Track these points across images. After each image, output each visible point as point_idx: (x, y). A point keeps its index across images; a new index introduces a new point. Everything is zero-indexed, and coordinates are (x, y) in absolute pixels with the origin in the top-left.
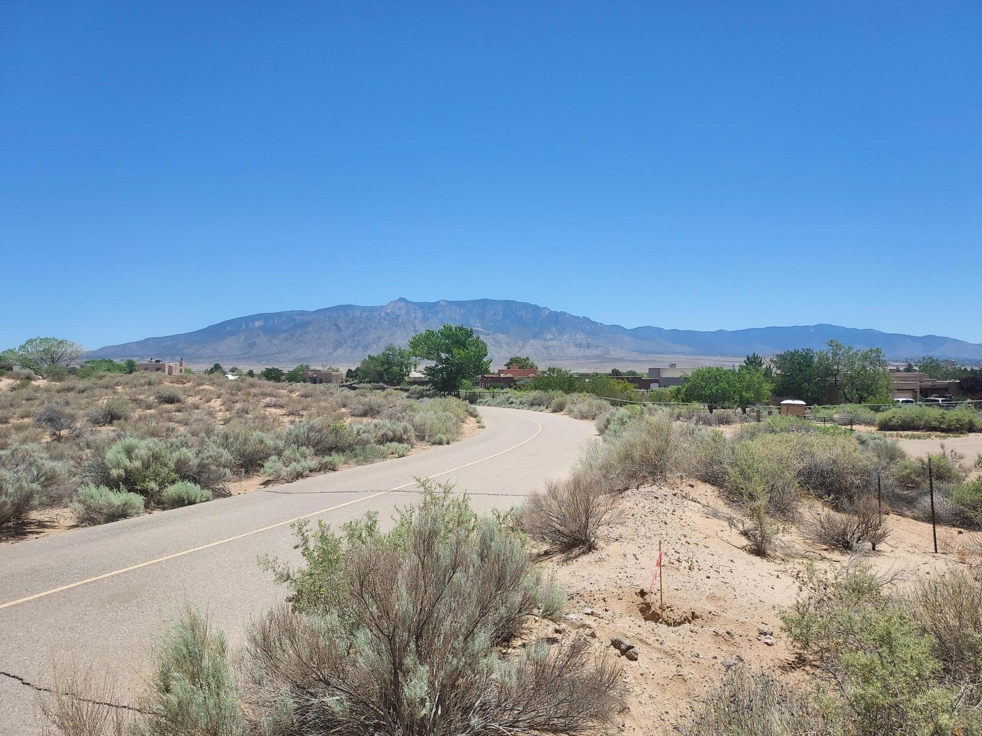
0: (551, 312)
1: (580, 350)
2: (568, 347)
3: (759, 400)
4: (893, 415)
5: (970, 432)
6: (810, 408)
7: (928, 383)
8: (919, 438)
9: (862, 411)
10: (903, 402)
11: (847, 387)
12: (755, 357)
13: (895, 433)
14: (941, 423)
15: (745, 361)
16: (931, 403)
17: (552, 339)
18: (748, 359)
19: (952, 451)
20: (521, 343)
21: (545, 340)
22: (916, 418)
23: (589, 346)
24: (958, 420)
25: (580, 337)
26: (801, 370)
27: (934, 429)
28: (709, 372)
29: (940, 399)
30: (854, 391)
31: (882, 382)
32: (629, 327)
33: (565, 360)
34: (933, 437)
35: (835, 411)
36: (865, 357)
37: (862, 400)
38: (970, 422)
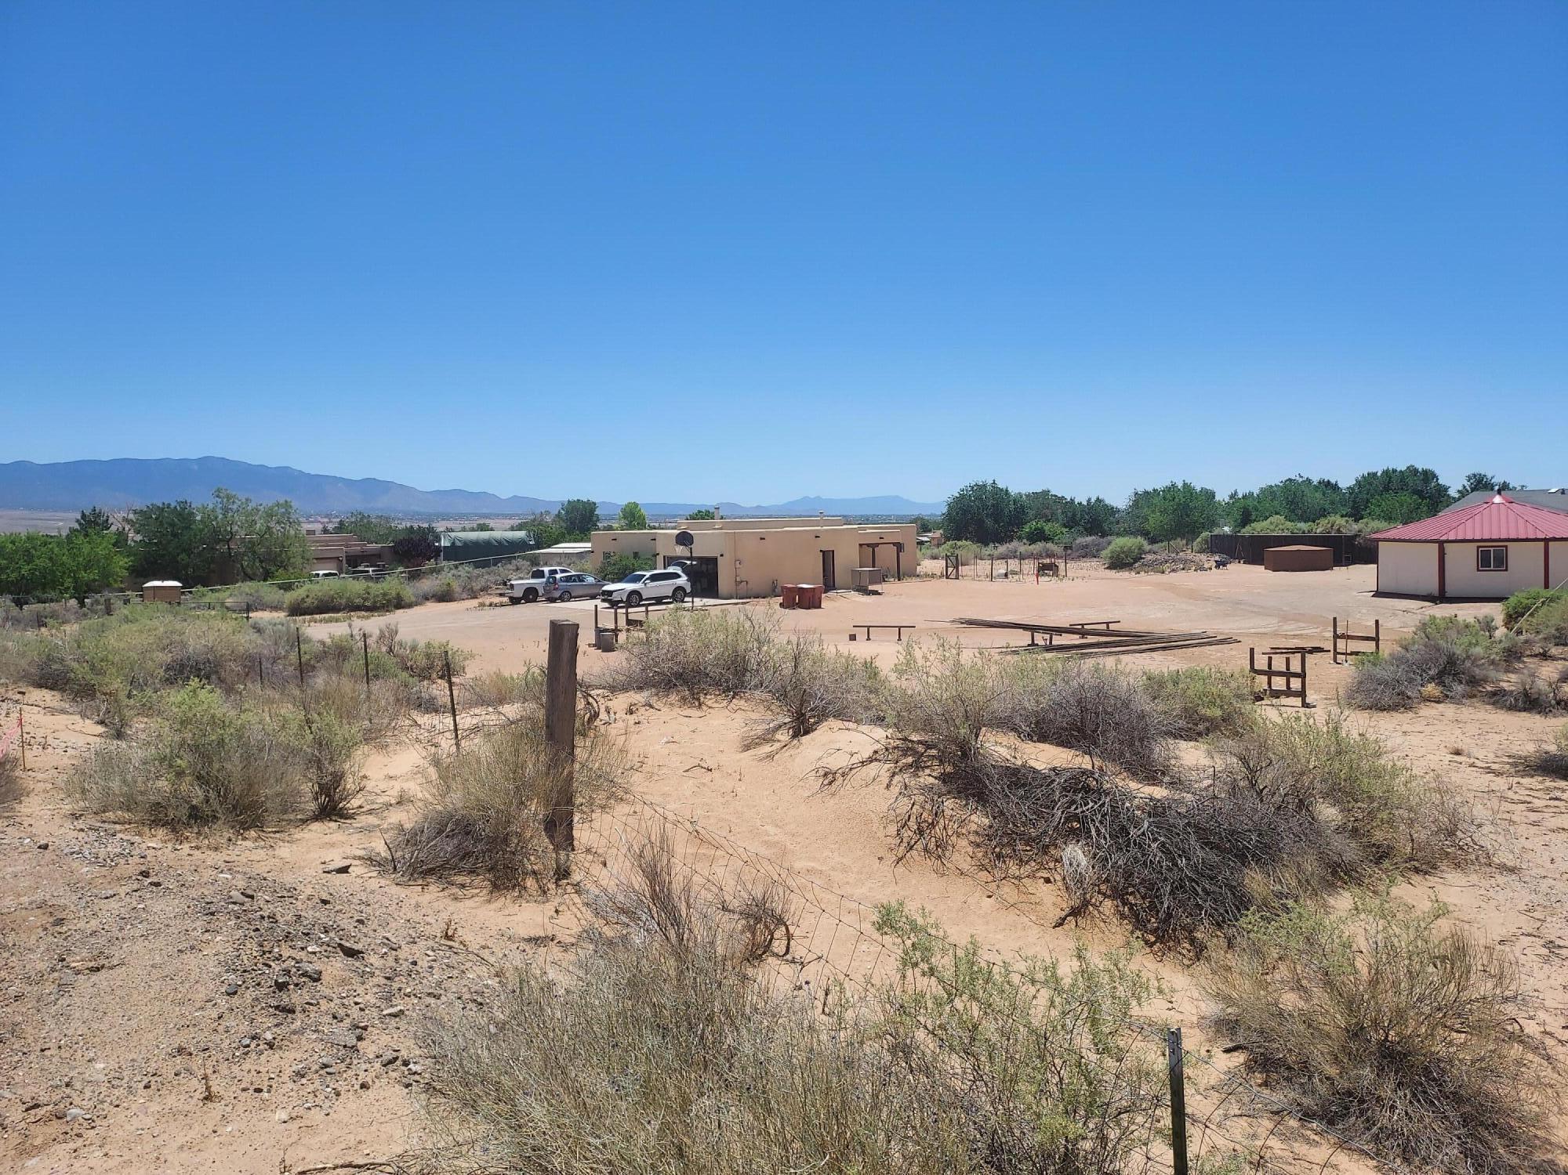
3: (109, 585)
4: (306, 593)
5: (398, 609)
6: (190, 592)
7: (356, 549)
8: (337, 620)
9: (266, 590)
10: (325, 575)
11: (246, 558)
12: (97, 514)
14: (365, 600)
15: (77, 520)
16: (359, 575)
18: (84, 516)
22: (336, 596)
24: (385, 594)
26: (175, 535)
27: (358, 608)
28: (13, 542)
29: (371, 569)
30: (257, 564)
31: (295, 549)
34: (355, 618)
35: (228, 593)
36: (270, 515)
37: (267, 576)
38: (399, 597)
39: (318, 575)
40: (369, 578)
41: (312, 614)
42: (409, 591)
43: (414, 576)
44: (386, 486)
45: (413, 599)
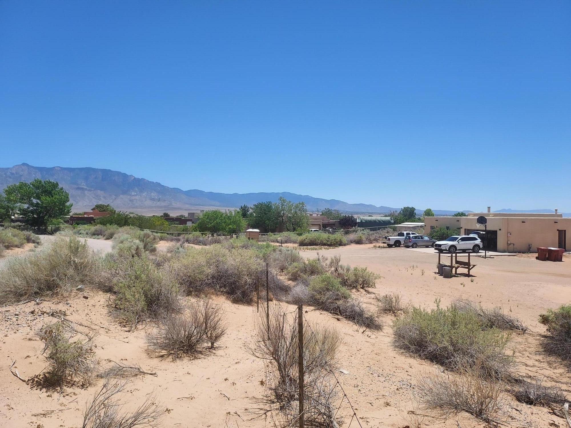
0: (135, 178)
1: (153, 202)
2: (146, 200)
4: (307, 237)
5: (340, 246)
6: (267, 235)
7: (326, 222)
8: (316, 249)
9: (293, 235)
10: (314, 231)
11: (288, 223)
12: (245, 207)
13: (305, 247)
14: (328, 241)
15: (240, 209)
16: (325, 231)
17: (136, 195)
18: (242, 207)
19: (322, 256)
20: (114, 197)
21: (130, 195)
22: (317, 239)
23: (159, 200)
24: (335, 239)
25: (154, 195)
26: (265, 214)
27: (325, 245)
28: (212, 214)
29: (331, 229)
30: (291, 225)
31: (305, 221)
32: (184, 190)
33: (144, 208)
34: (323, 249)
35: (279, 236)
36: (297, 207)
37: (294, 230)
38: (341, 241)
39: (312, 231)
40: (329, 233)
41: (307, 246)
42: (345, 239)
43: (347, 233)
44: (337, 202)
45: (346, 242)
